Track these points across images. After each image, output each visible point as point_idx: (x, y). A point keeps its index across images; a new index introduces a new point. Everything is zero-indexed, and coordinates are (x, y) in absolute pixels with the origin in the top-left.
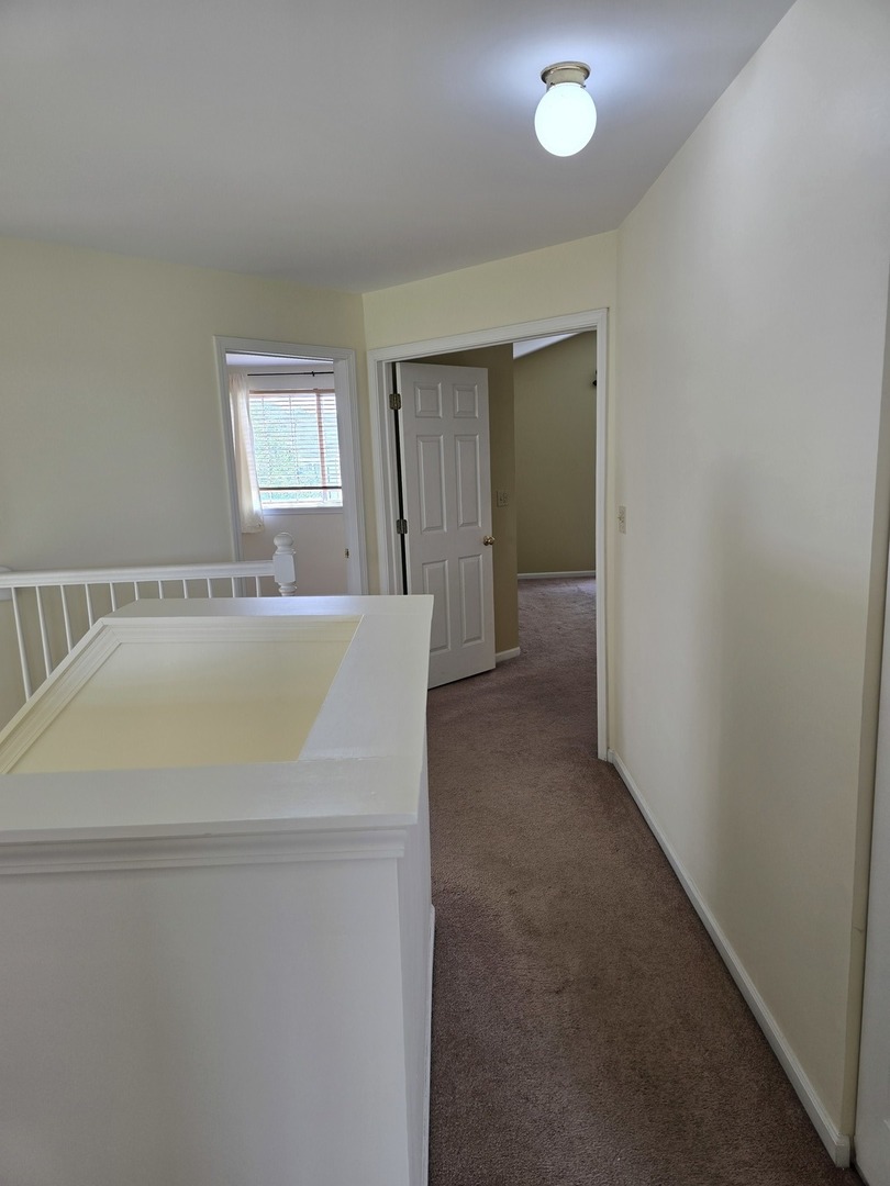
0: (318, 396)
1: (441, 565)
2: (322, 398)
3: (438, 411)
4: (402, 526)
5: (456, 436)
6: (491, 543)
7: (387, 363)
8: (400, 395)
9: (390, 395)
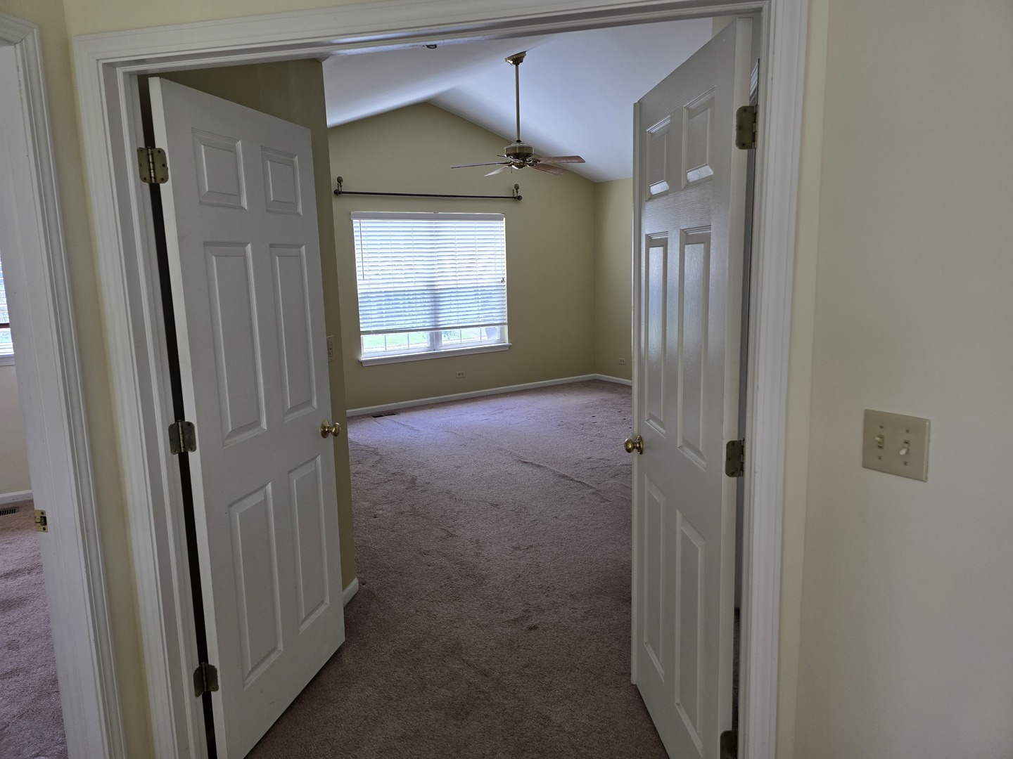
1: (257, 499)
3: (239, 195)
4: (182, 439)
5: (271, 246)
6: (330, 436)
7: (128, 75)
8: (160, 151)
9: (140, 151)
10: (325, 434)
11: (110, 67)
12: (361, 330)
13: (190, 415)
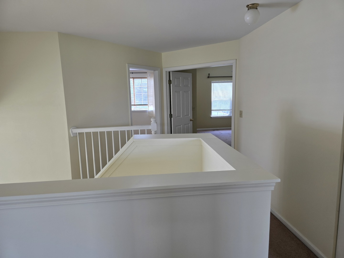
0: (134, 79)
1: (180, 127)
2: (134, 80)
3: (180, 85)
4: (171, 116)
5: (184, 91)
6: (192, 121)
7: (168, 72)
8: (171, 80)
9: (169, 80)
10: (191, 121)
11: (166, 72)
12: (212, 109)
13: (172, 113)
